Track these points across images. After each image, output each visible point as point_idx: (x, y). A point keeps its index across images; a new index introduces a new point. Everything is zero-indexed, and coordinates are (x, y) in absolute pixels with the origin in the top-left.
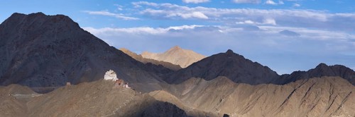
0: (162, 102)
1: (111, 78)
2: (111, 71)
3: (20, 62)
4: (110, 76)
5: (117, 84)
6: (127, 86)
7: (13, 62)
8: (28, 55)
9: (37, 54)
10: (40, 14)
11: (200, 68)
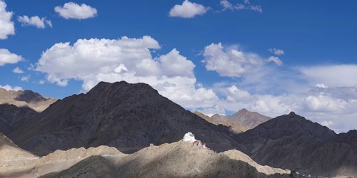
0: (235, 161)
1: (189, 140)
2: (189, 133)
3: (106, 126)
4: (189, 138)
5: (195, 144)
6: (204, 146)
7: (100, 125)
8: (113, 119)
9: (121, 118)
10: (123, 82)
11: (266, 128)
